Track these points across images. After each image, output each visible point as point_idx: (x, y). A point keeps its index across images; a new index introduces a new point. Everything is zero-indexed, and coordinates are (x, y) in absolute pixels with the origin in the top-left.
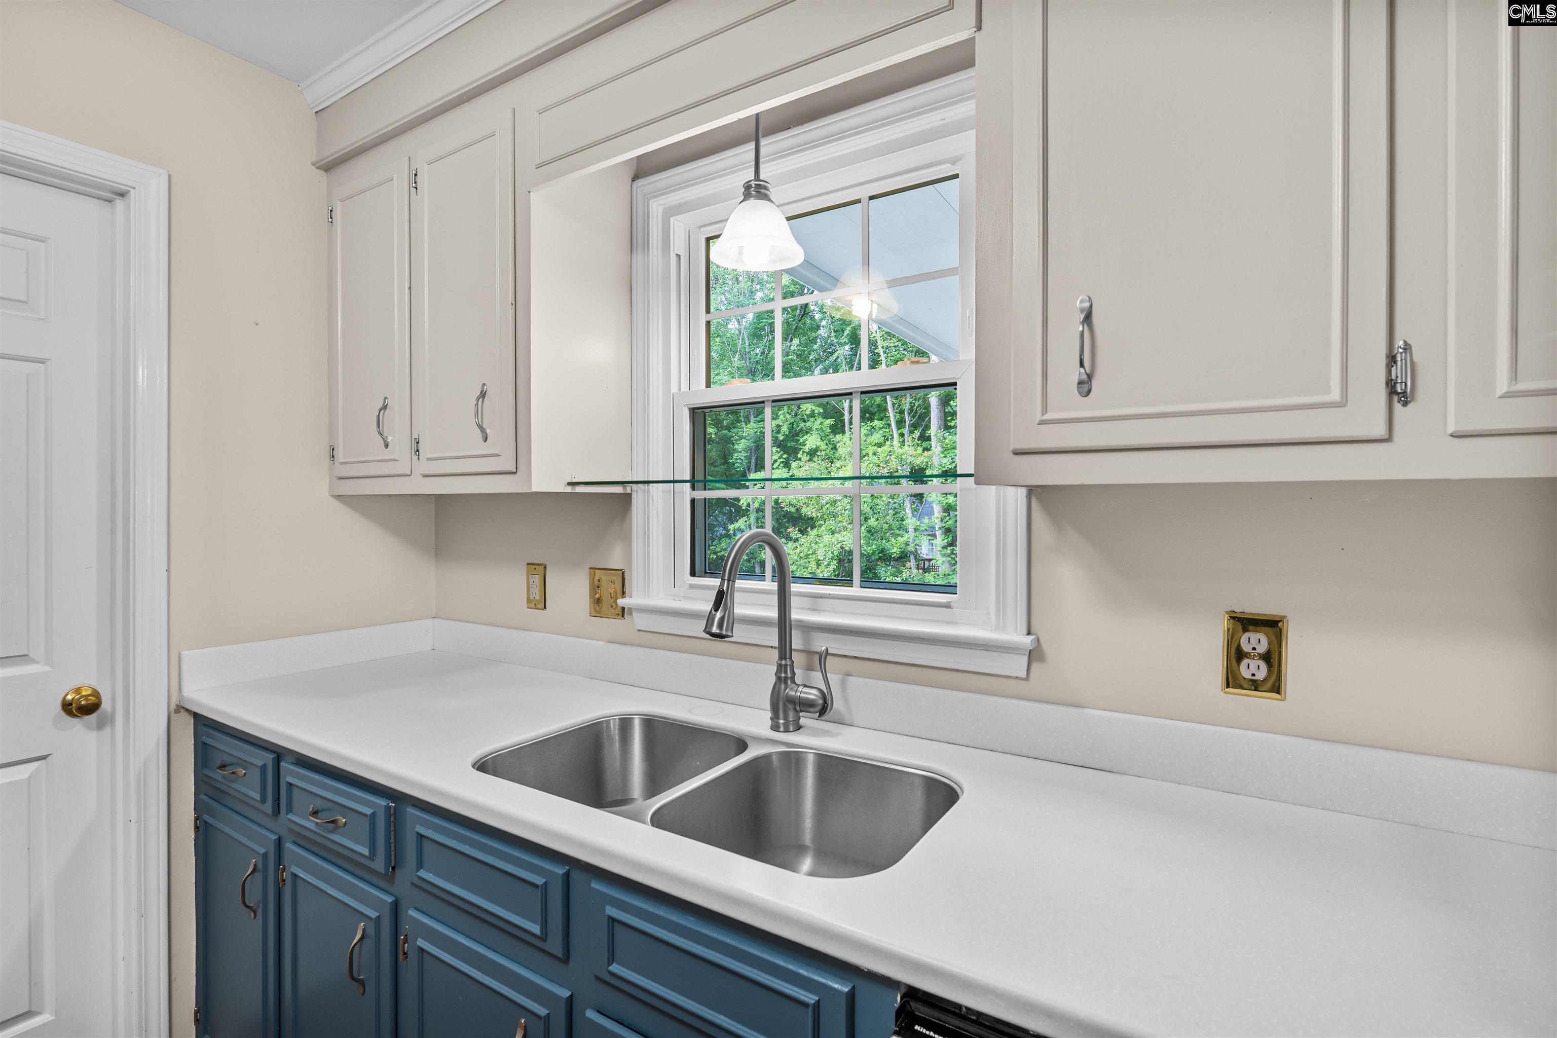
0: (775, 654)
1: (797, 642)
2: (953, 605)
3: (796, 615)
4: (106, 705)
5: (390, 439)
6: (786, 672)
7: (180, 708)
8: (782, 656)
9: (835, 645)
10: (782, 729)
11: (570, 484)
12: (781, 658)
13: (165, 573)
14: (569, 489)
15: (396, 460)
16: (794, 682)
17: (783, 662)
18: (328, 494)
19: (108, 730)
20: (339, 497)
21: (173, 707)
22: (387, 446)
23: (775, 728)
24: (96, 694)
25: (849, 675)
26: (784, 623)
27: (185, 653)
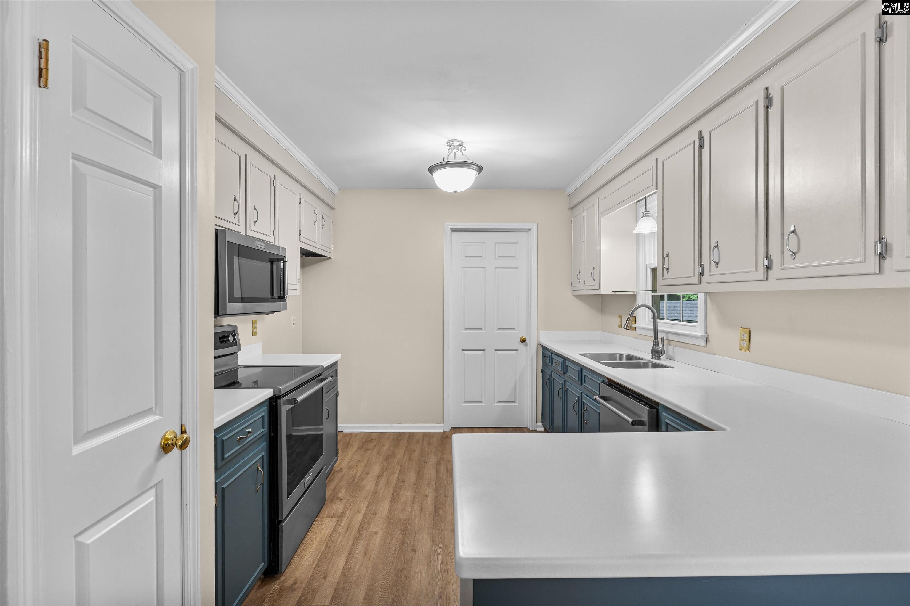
0: (653, 339)
1: (660, 335)
2: (697, 326)
3: (659, 328)
4: (527, 341)
5: (580, 281)
6: (655, 343)
7: (539, 344)
8: (655, 339)
9: (671, 337)
10: (654, 358)
11: (613, 292)
12: (654, 339)
13: (537, 313)
14: (613, 293)
15: (581, 286)
16: (658, 346)
17: (655, 340)
18: (571, 295)
19: (527, 346)
20: (574, 295)
21: (538, 344)
22: (580, 282)
23: (652, 358)
24: (525, 338)
25: (676, 346)
26: (655, 331)
27: (540, 331)
